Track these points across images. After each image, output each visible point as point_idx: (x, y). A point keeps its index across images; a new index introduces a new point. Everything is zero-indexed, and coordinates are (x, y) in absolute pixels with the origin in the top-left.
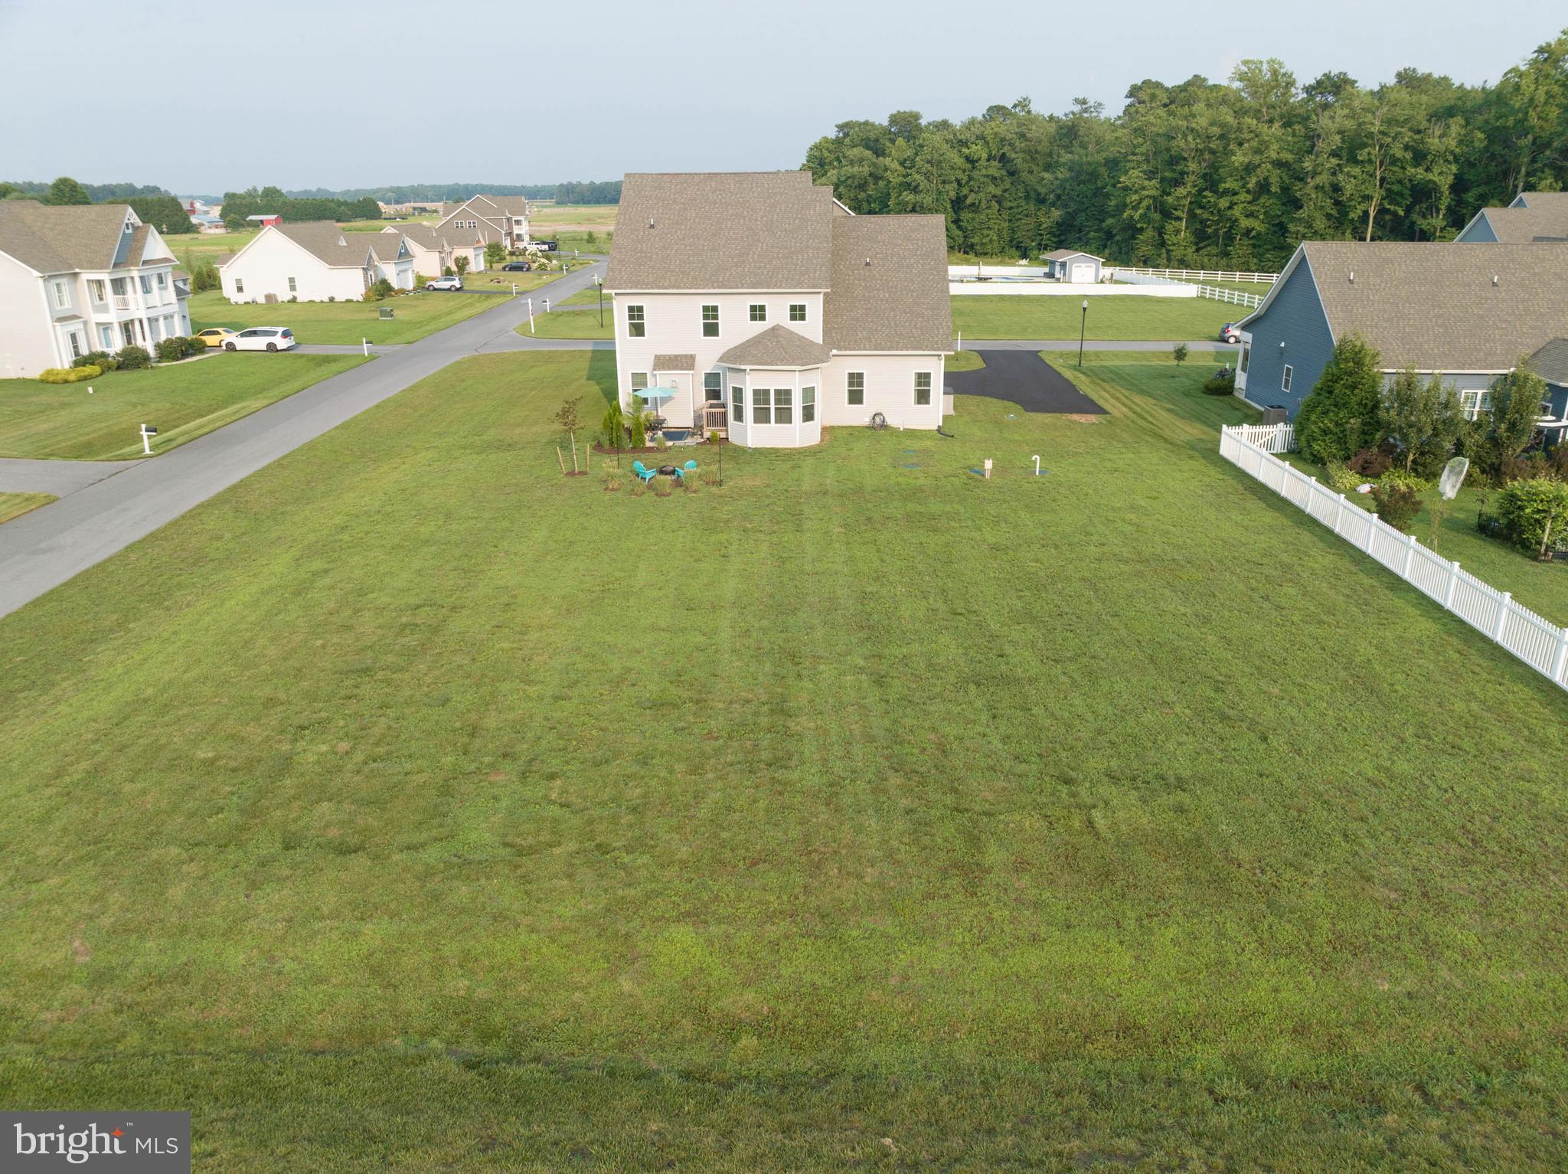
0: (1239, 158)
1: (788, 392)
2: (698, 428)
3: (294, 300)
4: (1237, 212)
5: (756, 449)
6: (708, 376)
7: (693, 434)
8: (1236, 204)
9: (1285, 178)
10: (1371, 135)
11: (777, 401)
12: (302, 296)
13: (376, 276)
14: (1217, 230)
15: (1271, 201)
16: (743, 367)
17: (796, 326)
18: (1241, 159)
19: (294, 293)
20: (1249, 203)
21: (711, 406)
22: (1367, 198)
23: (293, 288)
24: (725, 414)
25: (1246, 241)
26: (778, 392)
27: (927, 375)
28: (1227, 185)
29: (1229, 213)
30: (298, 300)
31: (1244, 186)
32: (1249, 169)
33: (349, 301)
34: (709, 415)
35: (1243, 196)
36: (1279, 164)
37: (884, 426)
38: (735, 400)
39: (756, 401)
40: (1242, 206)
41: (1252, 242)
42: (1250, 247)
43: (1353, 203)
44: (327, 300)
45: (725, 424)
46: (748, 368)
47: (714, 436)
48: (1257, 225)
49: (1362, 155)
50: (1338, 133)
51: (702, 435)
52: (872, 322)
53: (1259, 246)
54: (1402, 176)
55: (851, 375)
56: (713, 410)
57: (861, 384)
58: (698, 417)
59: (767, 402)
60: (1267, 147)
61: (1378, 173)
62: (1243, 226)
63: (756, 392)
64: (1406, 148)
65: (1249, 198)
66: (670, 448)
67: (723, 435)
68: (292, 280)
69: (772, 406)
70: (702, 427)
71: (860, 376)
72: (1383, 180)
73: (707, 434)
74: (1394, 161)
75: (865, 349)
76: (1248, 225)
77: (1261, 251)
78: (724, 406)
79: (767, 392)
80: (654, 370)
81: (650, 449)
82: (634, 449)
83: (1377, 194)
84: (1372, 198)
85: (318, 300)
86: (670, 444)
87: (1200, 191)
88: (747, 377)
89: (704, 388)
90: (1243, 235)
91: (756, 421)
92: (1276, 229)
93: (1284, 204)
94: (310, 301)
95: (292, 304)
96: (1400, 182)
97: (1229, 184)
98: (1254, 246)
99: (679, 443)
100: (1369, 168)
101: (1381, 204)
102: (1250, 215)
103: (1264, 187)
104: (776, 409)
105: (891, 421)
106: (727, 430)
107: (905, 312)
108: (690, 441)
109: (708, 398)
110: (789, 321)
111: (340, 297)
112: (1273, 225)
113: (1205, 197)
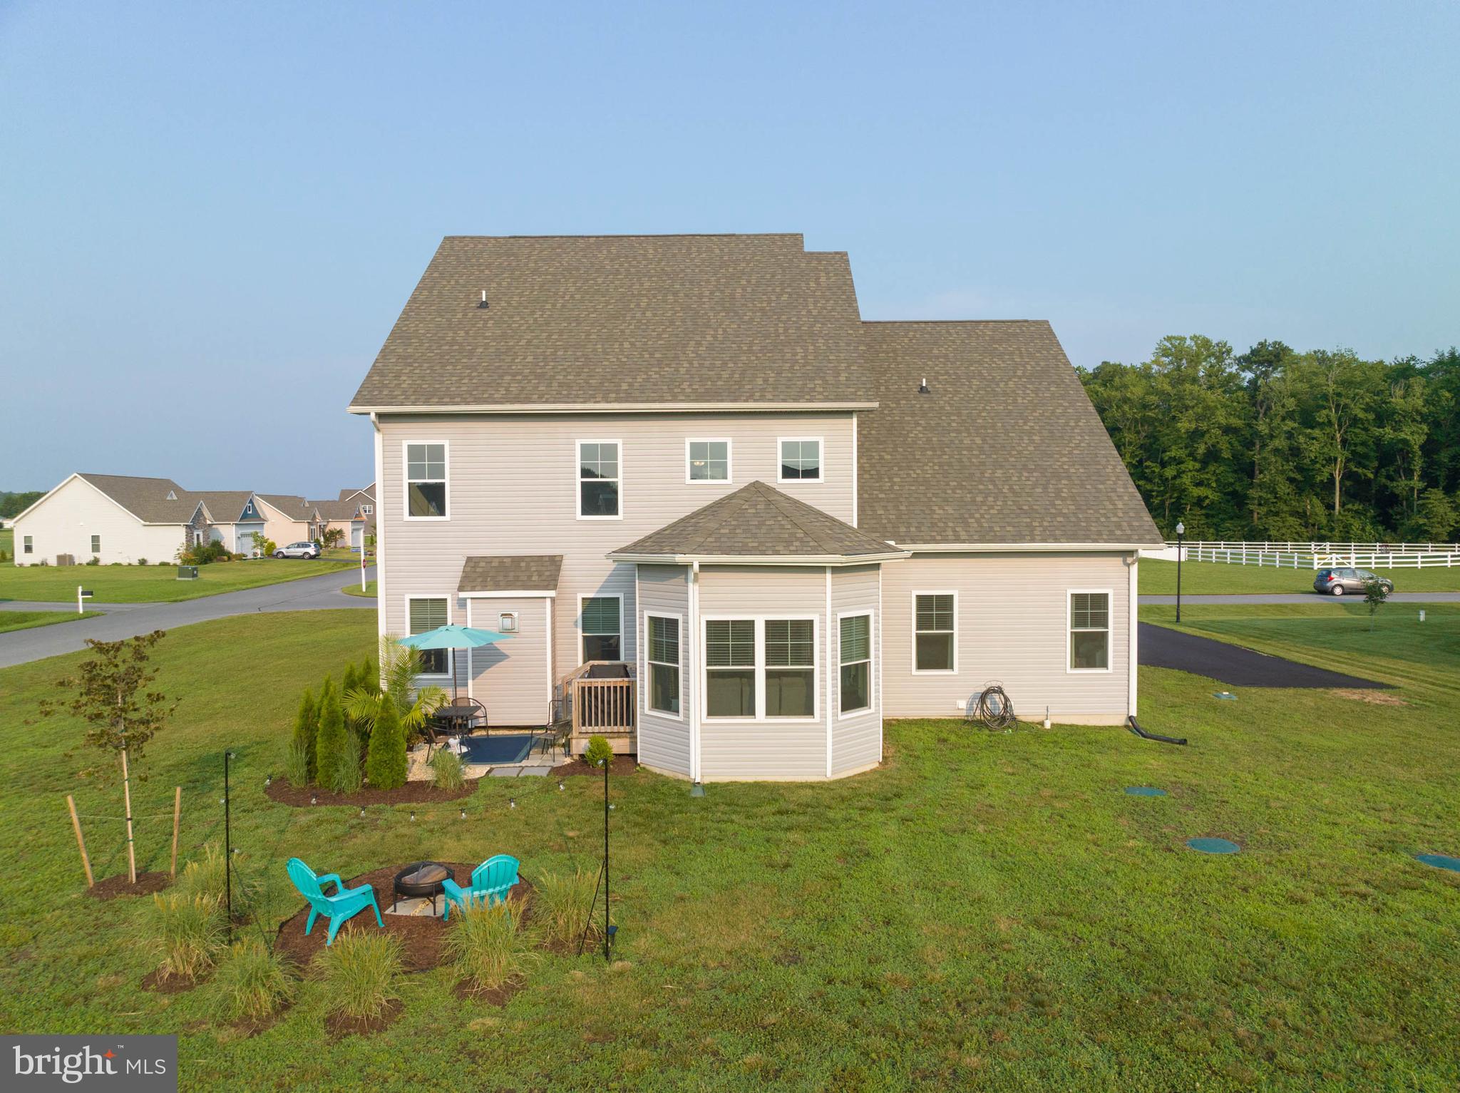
0: (1184, 425)
1: (803, 629)
2: (562, 725)
3: (95, 562)
4: (1186, 480)
5: (712, 788)
6: (590, 604)
7: (546, 745)
8: (1184, 472)
9: (1236, 444)
10: (1325, 397)
11: (774, 654)
12: (106, 558)
13: (207, 537)
14: (1163, 502)
15: (1222, 468)
16: (680, 559)
17: (796, 489)
18: (1187, 425)
19: (97, 555)
20: (1198, 471)
21: (593, 673)
22: (1331, 460)
23: (96, 548)
24: (629, 692)
25: (1197, 511)
26: (774, 628)
27: (1101, 600)
28: (1173, 454)
29: (1178, 481)
30: (102, 563)
31: (1190, 455)
32: (1196, 435)
33: (163, 564)
34: (586, 692)
35: (1191, 465)
36: (1227, 430)
37: (1006, 719)
38: (656, 652)
39: (714, 654)
40: (1189, 474)
41: (1203, 512)
42: (1203, 517)
43: (1318, 466)
44: (135, 562)
45: (627, 715)
46: (696, 560)
47: (599, 748)
48: (1211, 495)
49: (1321, 416)
50: (1293, 395)
51: (567, 745)
52: (961, 487)
53: (1213, 516)
54: (1365, 437)
55: (924, 602)
56: (598, 682)
57: (947, 621)
58: (561, 702)
59: (747, 655)
60: (1213, 414)
61: (1338, 435)
62: (1195, 495)
63: (716, 630)
64: (1367, 409)
65: (1198, 466)
66: (474, 783)
67: (619, 746)
68: (95, 539)
69: (760, 667)
70: (568, 725)
71: (945, 602)
72: (1344, 442)
73: (580, 745)
74: (1355, 421)
75: (958, 540)
76: (1201, 494)
77: (1215, 520)
78: (626, 671)
79: (746, 628)
80: (461, 589)
81: (419, 789)
82: (369, 792)
83: (1341, 455)
84: (1336, 459)
85: (125, 562)
86: (477, 771)
87: (1140, 462)
88: (693, 590)
89: (580, 633)
90: (1194, 504)
91: (712, 712)
92: (1229, 497)
93: (1235, 472)
94: (116, 564)
95: (93, 568)
96: (1364, 444)
97: (1174, 452)
98: (1207, 516)
99: (506, 770)
100: (1328, 430)
101: (1346, 467)
102: (1199, 484)
103: (1212, 455)
104: (769, 674)
105: (1025, 709)
106: (632, 735)
107: (1025, 467)
108: (536, 764)
109: (588, 656)
110: (780, 480)
111: (154, 560)
112: (1225, 494)
113: (1147, 467)
